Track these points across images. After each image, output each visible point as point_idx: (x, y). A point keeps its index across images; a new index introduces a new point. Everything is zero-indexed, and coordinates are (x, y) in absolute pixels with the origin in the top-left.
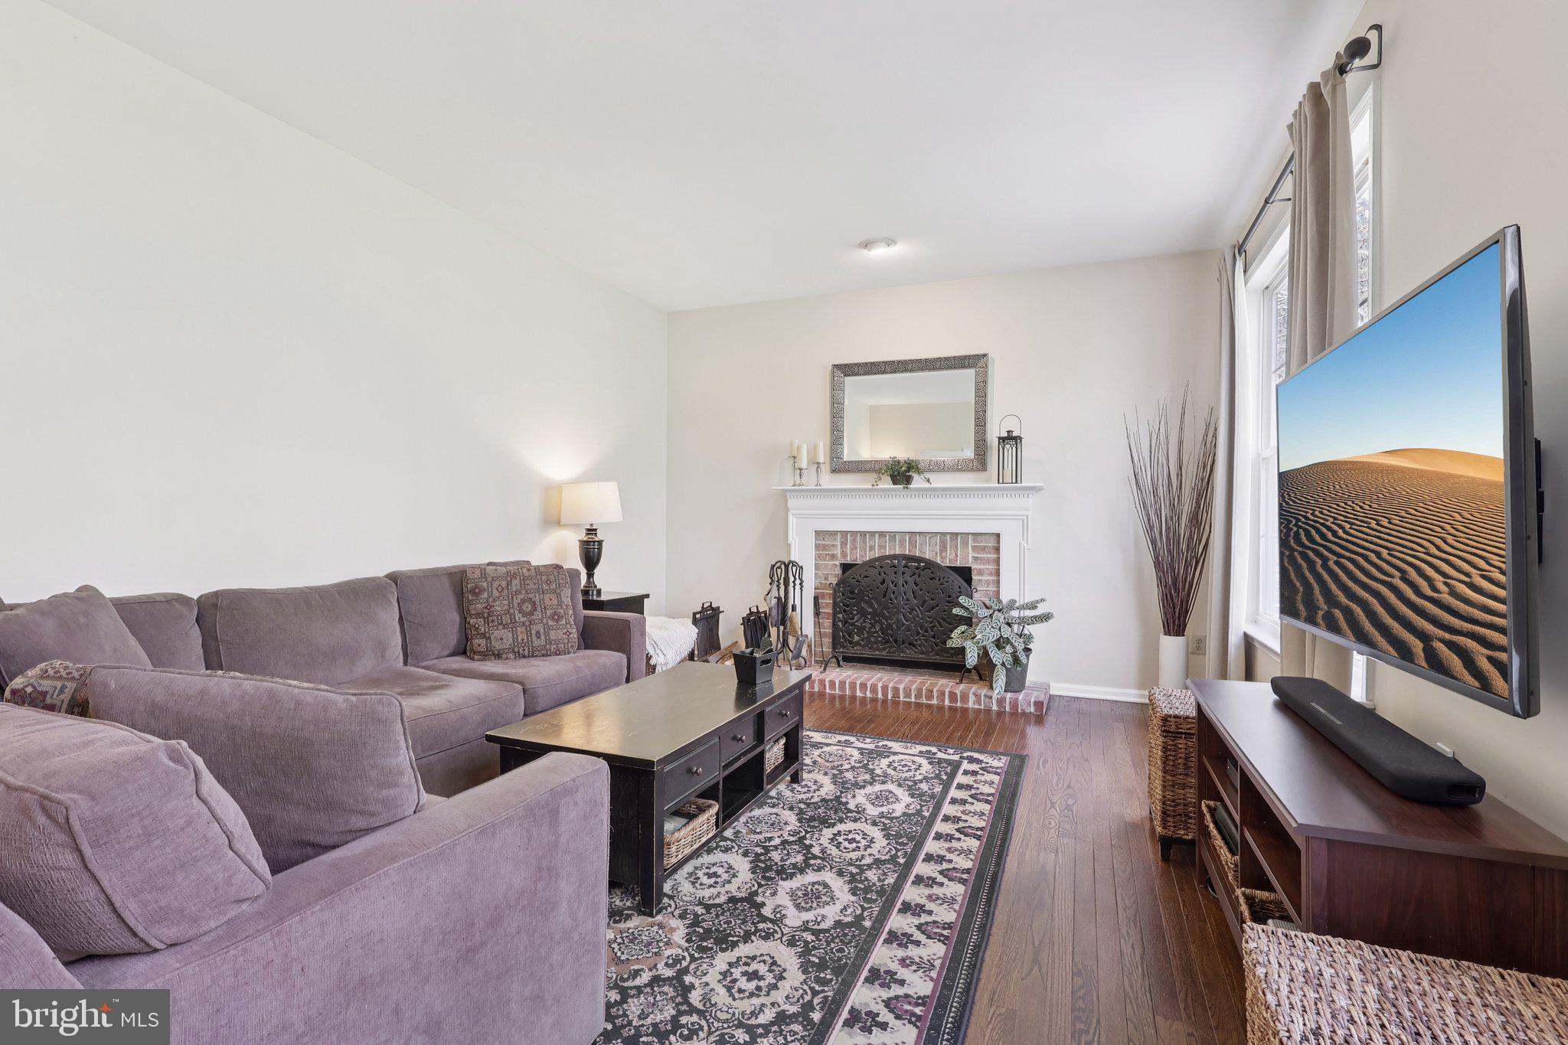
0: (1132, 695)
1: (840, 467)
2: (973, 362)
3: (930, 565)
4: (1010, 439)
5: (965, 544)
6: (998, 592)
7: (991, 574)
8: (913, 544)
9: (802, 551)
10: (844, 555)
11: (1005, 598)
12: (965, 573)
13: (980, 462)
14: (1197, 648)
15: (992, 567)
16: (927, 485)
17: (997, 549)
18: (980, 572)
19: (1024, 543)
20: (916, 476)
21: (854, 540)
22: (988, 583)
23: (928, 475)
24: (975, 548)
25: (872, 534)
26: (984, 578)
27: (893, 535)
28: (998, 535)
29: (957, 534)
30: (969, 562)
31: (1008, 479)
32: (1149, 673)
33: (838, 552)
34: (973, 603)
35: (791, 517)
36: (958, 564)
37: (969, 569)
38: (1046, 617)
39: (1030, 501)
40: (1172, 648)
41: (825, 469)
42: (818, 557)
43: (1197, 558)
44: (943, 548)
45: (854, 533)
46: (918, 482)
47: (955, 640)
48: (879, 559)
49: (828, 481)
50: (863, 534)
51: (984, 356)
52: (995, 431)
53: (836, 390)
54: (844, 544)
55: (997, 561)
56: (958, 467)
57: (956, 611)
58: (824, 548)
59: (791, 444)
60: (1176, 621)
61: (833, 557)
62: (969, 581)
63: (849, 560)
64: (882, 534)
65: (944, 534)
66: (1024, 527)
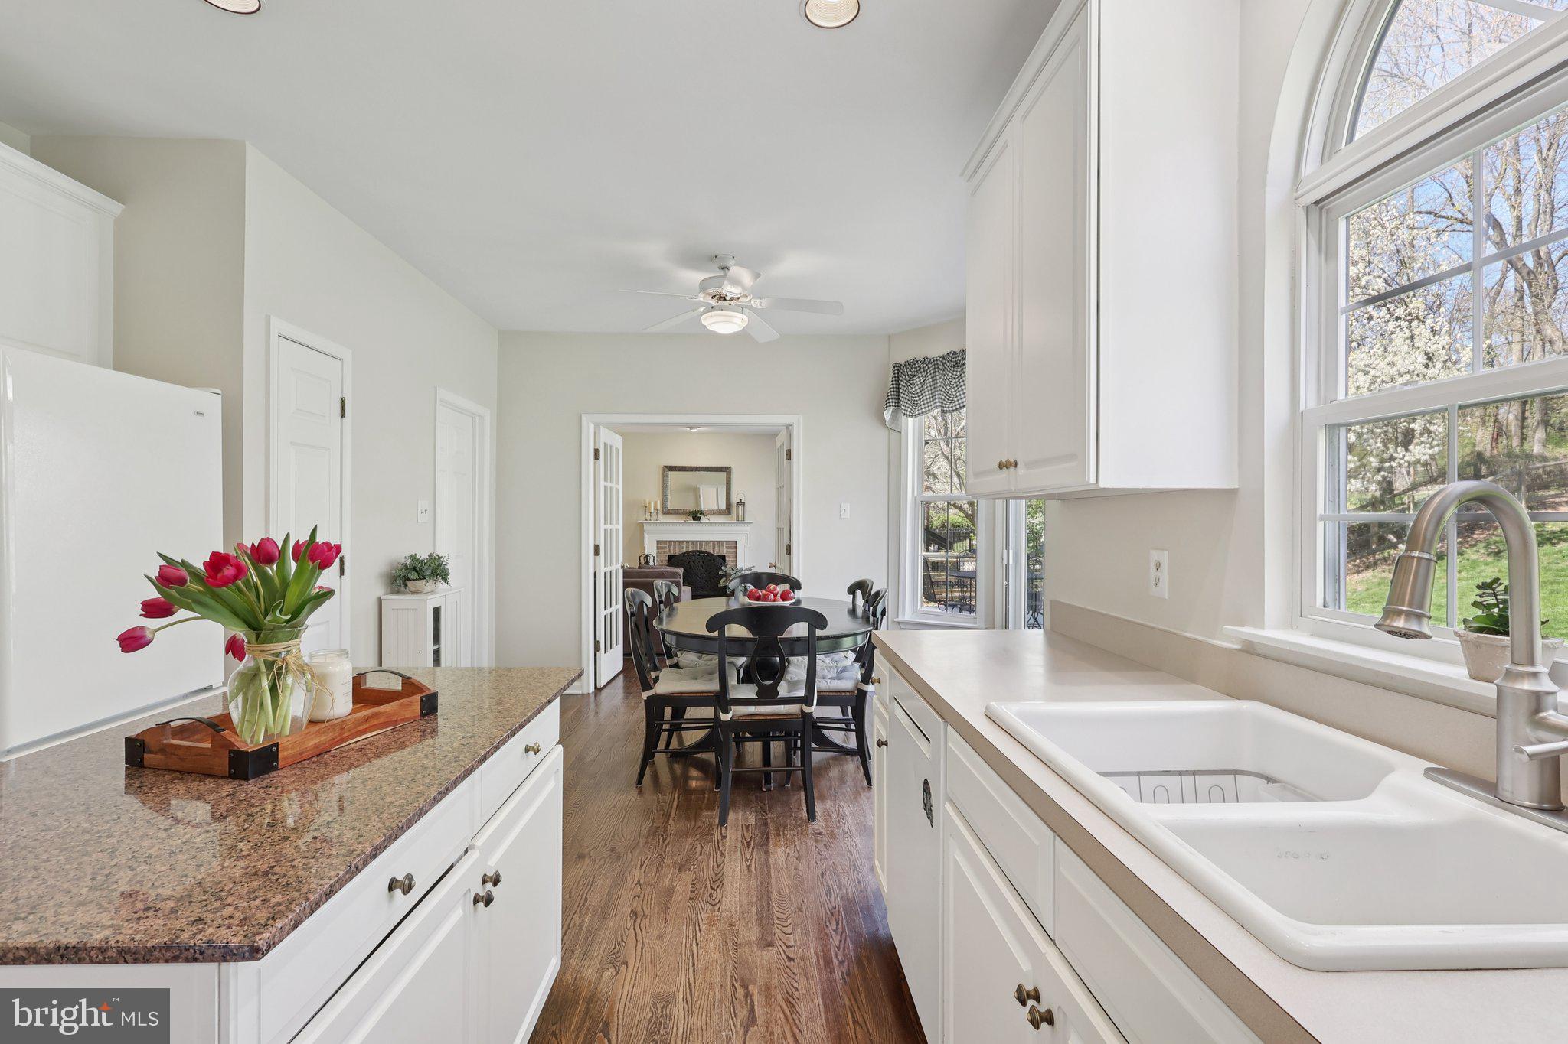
1: (667, 512)
2: (726, 470)
3: (709, 554)
4: (741, 503)
5: (723, 545)
6: (736, 564)
7: (733, 557)
8: (701, 545)
9: (650, 549)
10: (670, 551)
11: (739, 567)
12: (723, 557)
13: (728, 511)
15: (733, 554)
16: (706, 520)
17: (736, 547)
18: (729, 557)
19: (746, 545)
20: (702, 517)
21: (675, 545)
22: (732, 560)
23: (709, 517)
24: (726, 547)
25: (683, 542)
26: (731, 558)
27: (692, 542)
28: (736, 542)
29: (719, 541)
30: (724, 553)
31: (740, 519)
33: (668, 550)
34: (727, 569)
35: (646, 536)
36: (720, 554)
37: (724, 556)
39: (748, 528)
41: (660, 512)
42: (658, 552)
44: (714, 548)
45: (674, 542)
46: (703, 519)
47: (722, 583)
48: (688, 552)
49: (662, 518)
50: (679, 542)
51: (730, 466)
52: (734, 499)
53: (664, 477)
54: (670, 546)
55: (736, 552)
56: (719, 513)
57: (720, 573)
58: (661, 548)
59: (645, 501)
61: (665, 552)
62: (725, 561)
63: (672, 553)
64: (687, 542)
65: (714, 541)
66: (747, 539)
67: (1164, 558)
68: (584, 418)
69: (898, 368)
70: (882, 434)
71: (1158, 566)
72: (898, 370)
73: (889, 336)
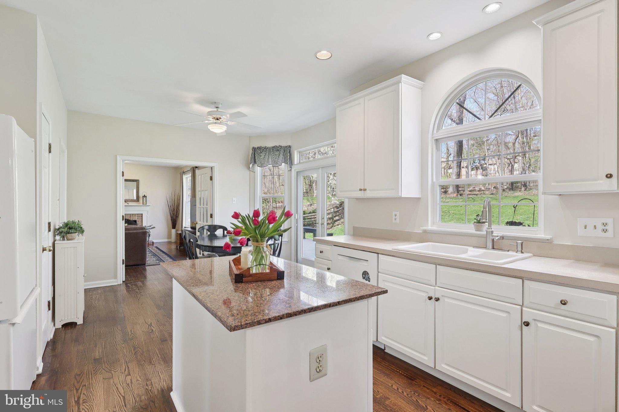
0: (166, 240)
2: (137, 181)
3: (128, 220)
4: (144, 196)
6: (142, 225)
7: (141, 221)
11: (144, 225)
13: (138, 200)
14: (177, 231)
15: (141, 220)
16: (128, 205)
17: (142, 217)
18: (138, 221)
19: (147, 215)
22: (140, 223)
24: (137, 217)
26: (139, 222)
28: (142, 214)
29: (133, 214)
30: (136, 219)
31: (145, 204)
32: (169, 236)
36: (134, 220)
37: (136, 220)
38: (154, 228)
39: (148, 208)
40: (173, 231)
43: (177, 216)
44: (130, 217)
51: (139, 180)
52: (141, 195)
55: (142, 219)
56: (133, 201)
60: (174, 226)
62: (136, 223)
65: (131, 214)
66: (148, 212)
67: (398, 213)
68: (119, 158)
69: (254, 149)
70: (247, 172)
71: (396, 215)
72: (254, 150)
73: (250, 137)
